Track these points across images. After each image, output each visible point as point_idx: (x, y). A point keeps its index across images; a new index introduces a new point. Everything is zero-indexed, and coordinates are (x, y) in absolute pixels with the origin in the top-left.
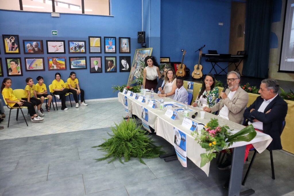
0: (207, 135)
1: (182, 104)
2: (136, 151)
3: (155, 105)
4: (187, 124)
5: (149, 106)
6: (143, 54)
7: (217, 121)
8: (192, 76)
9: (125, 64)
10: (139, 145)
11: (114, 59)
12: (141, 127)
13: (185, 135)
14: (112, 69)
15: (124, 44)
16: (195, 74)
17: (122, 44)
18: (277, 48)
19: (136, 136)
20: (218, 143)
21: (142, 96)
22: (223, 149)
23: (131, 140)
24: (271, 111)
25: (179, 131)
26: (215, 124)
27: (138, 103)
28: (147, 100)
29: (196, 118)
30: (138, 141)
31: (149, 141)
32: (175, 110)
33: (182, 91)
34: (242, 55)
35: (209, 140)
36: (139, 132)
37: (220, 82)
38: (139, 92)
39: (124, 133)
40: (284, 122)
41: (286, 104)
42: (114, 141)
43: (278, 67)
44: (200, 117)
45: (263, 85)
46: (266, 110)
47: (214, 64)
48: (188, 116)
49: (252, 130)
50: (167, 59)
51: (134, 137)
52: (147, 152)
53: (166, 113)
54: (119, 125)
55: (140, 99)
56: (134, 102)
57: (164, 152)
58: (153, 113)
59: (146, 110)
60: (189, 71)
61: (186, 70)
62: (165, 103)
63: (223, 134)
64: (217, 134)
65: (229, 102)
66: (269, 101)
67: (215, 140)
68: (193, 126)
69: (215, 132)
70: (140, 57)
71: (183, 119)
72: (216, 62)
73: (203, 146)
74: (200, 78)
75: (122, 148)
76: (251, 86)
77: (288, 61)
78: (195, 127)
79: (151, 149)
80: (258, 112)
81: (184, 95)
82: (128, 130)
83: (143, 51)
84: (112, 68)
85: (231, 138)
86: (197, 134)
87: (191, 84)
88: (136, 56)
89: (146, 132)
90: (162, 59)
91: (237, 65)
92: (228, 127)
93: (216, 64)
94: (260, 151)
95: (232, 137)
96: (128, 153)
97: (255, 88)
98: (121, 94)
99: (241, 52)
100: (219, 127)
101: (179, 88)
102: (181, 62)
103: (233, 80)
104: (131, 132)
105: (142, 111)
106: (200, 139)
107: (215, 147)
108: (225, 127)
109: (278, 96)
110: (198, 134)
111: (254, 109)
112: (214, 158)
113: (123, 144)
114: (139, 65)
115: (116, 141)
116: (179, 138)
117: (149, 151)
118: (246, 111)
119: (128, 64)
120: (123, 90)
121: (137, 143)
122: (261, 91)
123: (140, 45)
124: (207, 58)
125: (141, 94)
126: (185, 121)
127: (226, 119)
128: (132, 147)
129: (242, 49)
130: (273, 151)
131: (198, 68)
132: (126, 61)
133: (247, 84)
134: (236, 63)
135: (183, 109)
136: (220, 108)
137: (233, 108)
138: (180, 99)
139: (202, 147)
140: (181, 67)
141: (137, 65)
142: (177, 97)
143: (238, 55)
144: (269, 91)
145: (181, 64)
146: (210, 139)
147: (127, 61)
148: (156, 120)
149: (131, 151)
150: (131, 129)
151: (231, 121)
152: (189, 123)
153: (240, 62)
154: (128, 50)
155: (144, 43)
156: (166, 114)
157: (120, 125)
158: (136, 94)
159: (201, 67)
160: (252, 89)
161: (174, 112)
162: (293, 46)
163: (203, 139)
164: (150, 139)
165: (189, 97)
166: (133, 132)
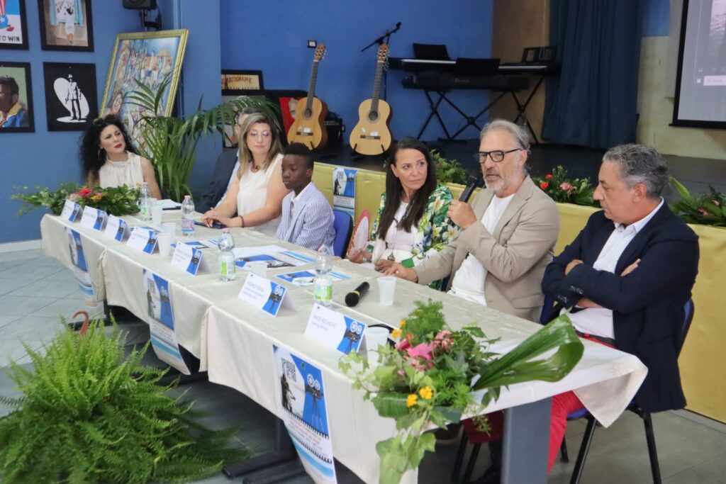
0: (400, 366)
1: (309, 253)
2: (124, 455)
3: (198, 260)
4: (326, 329)
5: (174, 266)
6: (149, 55)
7: (440, 311)
8: (349, 145)
9: (73, 95)
10: (137, 430)
11: (18, 75)
12: (142, 356)
13: (316, 373)
14: (9, 116)
15: (63, 11)
16: (363, 137)
17: (51, 8)
18: (665, 34)
19: (123, 396)
20: (440, 393)
21: (147, 228)
22: (464, 417)
23: (101, 414)
24: (639, 264)
25: (295, 358)
26: (431, 321)
27: (127, 255)
28: (163, 241)
29: (365, 304)
30: (133, 417)
31: (177, 412)
32: (282, 277)
33: (309, 204)
34: (541, 63)
35: (407, 384)
36: (136, 375)
37: (458, 166)
38: (134, 211)
39: (65, 384)
40: (688, 304)
41: (693, 240)
42: (22, 426)
43: (671, 106)
44: (379, 301)
45: (610, 168)
46: (623, 262)
47: (435, 96)
48: (330, 297)
49: (567, 336)
50: (250, 80)
51: (110, 401)
52: (170, 456)
53: (243, 289)
54: (44, 354)
55: (138, 241)
56: (110, 254)
57: (245, 453)
58: (191, 292)
59: (161, 283)
60: (341, 125)
61: (328, 123)
62: (240, 253)
63: (462, 355)
64: (438, 360)
65: (482, 239)
66: (634, 229)
67: (428, 380)
68: (348, 334)
69: (430, 354)
70: (137, 67)
71: (309, 313)
72: (442, 89)
73: (385, 409)
74: (381, 152)
75: (58, 451)
76: (570, 177)
77: (706, 83)
78: (358, 336)
79: (185, 444)
80: (594, 270)
81: (318, 221)
82: (84, 370)
83: (147, 41)
84: (14, 111)
85: (491, 370)
86: (361, 364)
87: (347, 174)
88: (120, 62)
89: (163, 373)
90: (228, 76)
91: (523, 103)
92: (478, 330)
93: (442, 96)
94: (606, 416)
95: (496, 367)
96: (86, 470)
97: (584, 185)
98: (55, 223)
99: (537, 50)
100: (445, 332)
101: (297, 194)
102: (308, 90)
103: (500, 157)
104: (101, 376)
105: (147, 291)
106: (374, 384)
107: (430, 408)
108: (469, 332)
109: (664, 206)
110: (366, 365)
111: (581, 262)
112: (427, 453)
113: (64, 432)
114: (135, 101)
115: (32, 424)
116: (297, 387)
117: (181, 453)
118: (550, 269)
119: (83, 96)
120: (63, 205)
121: (128, 422)
122: (603, 191)
123: (132, 16)
124: (406, 76)
125: (142, 219)
126: (316, 317)
127: (478, 304)
128: (103, 442)
129: (541, 39)
130: (656, 418)
131: (374, 115)
132: (75, 84)
133: (557, 170)
134: (517, 95)
135: (313, 271)
136: (455, 264)
137: (497, 259)
138: (304, 234)
139: (382, 413)
140: (309, 112)
141: (123, 103)
142: (289, 226)
143: (524, 62)
144: (633, 191)
145: (304, 101)
146: (409, 380)
147: (79, 85)
148: (204, 322)
149: (102, 459)
150: (97, 368)
151: (497, 311)
152: (334, 325)
153: (533, 89)
154: (81, 35)
155: (149, 9)
156: (242, 296)
157: (49, 354)
158: (121, 221)
159: (384, 108)
160: (575, 188)
161: (274, 286)
162: (724, 29)
163: (383, 382)
164: (183, 404)
165: (336, 226)
166: (107, 379)
